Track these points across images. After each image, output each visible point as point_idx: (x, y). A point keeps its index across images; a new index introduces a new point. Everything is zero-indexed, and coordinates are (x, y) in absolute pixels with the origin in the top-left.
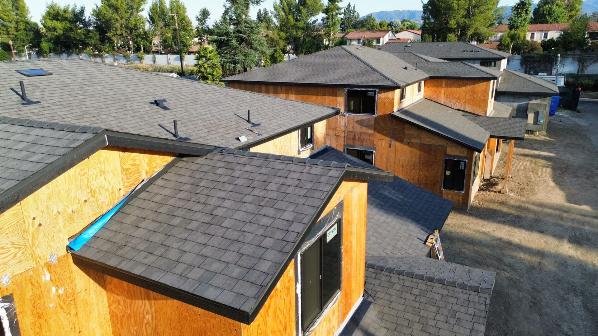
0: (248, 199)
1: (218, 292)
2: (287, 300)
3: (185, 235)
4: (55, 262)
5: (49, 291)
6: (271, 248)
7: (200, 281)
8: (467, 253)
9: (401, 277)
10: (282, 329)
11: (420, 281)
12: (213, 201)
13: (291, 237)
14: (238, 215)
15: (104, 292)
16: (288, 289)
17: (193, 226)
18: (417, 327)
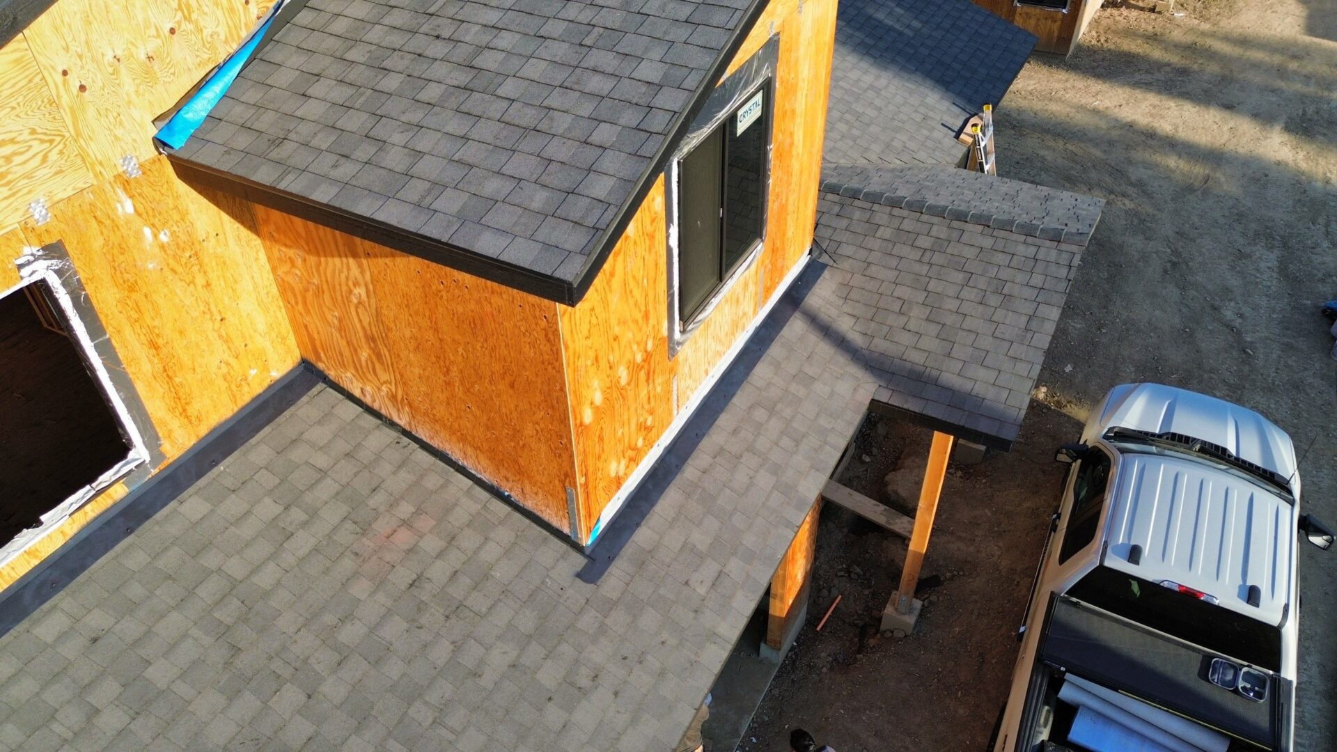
0: (554, 28)
1: (503, 241)
2: (650, 260)
3: (416, 116)
4: (136, 174)
5: (139, 236)
6: (612, 147)
7: (462, 218)
8: (1049, 158)
9: (896, 211)
10: (639, 316)
11: (935, 220)
12: (472, 34)
13: (658, 122)
14: (535, 69)
15: (256, 241)
16: (652, 237)
17: (432, 93)
18: (918, 313)
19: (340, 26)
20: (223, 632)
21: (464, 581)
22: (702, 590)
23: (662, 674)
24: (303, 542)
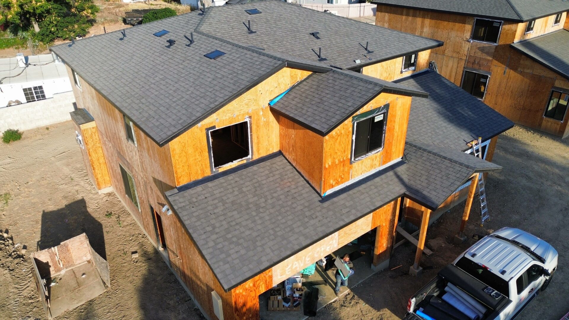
0: (337, 95)
2: (347, 140)
3: (309, 106)
4: (264, 108)
5: (261, 118)
6: (338, 115)
7: (311, 121)
9: (429, 154)
10: (343, 151)
11: (438, 158)
12: (323, 94)
13: (347, 112)
14: (331, 101)
15: (278, 125)
16: (348, 136)
17: (314, 102)
18: (424, 177)
19: (302, 90)
20: (255, 187)
21: (297, 194)
22: (344, 212)
23: (330, 222)
24: (271, 179)
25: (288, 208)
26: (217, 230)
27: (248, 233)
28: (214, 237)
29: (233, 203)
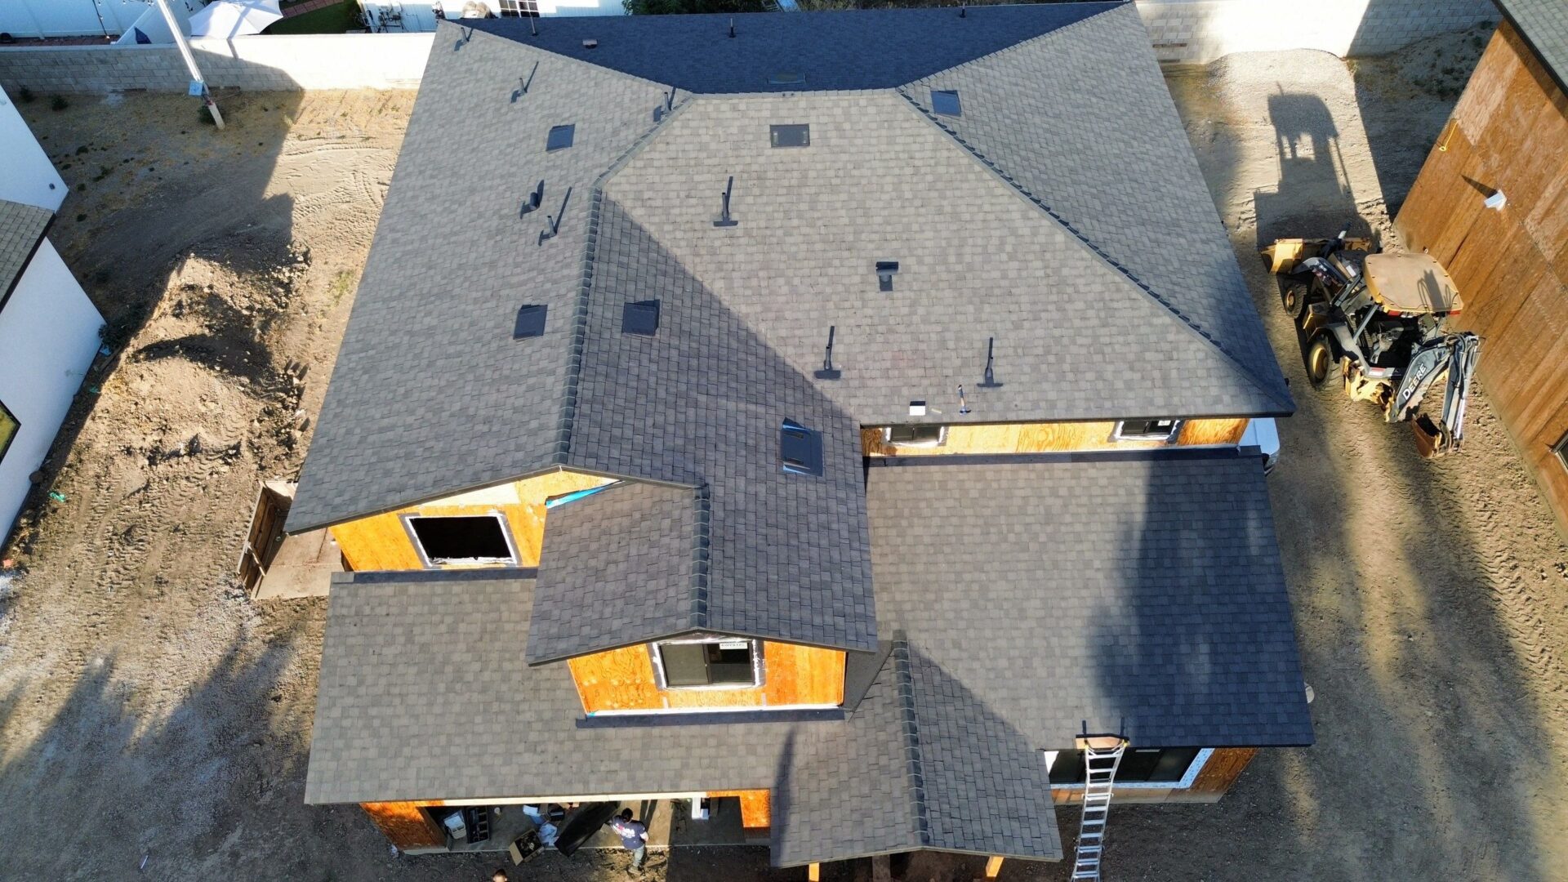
0: (632, 578)
3: (581, 566)
5: (532, 517)
12: (623, 553)
14: (610, 586)
16: (637, 656)
17: (592, 562)
18: (833, 782)
20: (484, 631)
21: (548, 685)
22: (602, 768)
23: (559, 774)
25: (507, 707)
26: (362, 690)
27: (404, 721)
28: (350, 701)
29: (424, 647)
